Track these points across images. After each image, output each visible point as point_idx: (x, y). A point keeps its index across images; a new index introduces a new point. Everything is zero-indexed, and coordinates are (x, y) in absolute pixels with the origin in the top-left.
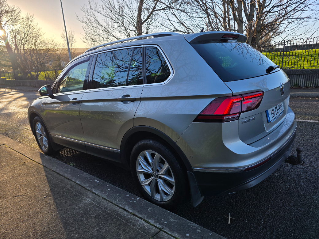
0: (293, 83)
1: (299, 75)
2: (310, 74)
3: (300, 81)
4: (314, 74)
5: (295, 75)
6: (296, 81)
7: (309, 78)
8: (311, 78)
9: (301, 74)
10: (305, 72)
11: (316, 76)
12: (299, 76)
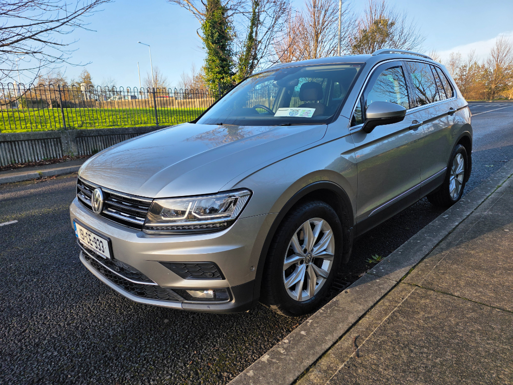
0: (90, 149)
1: (95, 136)
2: (108, 135)
3: (98, 146)
4: (112, 135)
5: (90, 137)
6: (93, 146)
7: (108, 140)
8: (110, 141)
9: (97, 136)
10: (100, 133)
11: (115, 137)
12: (95, 138)
